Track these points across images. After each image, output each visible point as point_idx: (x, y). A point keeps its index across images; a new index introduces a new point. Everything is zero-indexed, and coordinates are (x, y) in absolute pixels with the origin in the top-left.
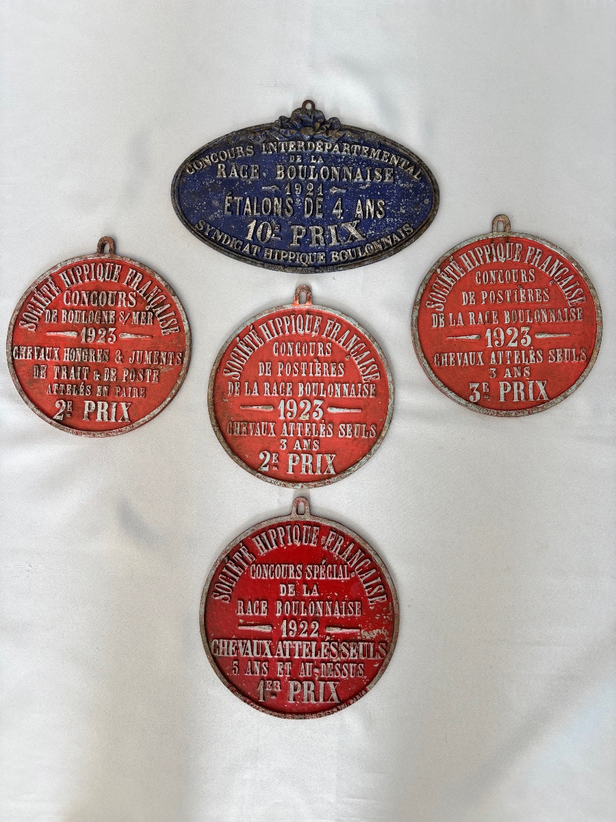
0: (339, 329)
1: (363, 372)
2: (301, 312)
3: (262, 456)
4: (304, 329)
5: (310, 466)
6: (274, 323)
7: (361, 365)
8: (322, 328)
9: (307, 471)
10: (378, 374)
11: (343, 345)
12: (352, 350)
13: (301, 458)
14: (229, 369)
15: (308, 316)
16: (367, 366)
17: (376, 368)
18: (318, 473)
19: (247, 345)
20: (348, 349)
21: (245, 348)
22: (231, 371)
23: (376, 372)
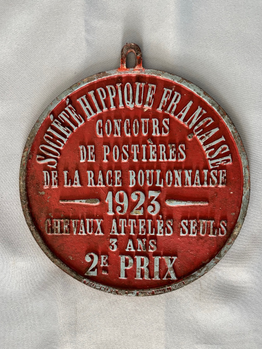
0: (179, 99)
1: (210, 154)
2: (129, 79)
3: (88, 259)
4: (134, 101)
5: (146, 270)
6: (96, 94)
7: (208, 146)
8: (157, 99)
9: (142, 276)
10: (229, 157)
11: (185, 120)
12: (196, 128)
13: (135, 260)
14: (43, 155)
15: (138, 84)
16: (216, 147)
17: (228, 150)
18: (157, 278)
19: (64, 124)
20: (190, 126)
21: (61, 129)
22: (47, 157)
23: (226, 154)
